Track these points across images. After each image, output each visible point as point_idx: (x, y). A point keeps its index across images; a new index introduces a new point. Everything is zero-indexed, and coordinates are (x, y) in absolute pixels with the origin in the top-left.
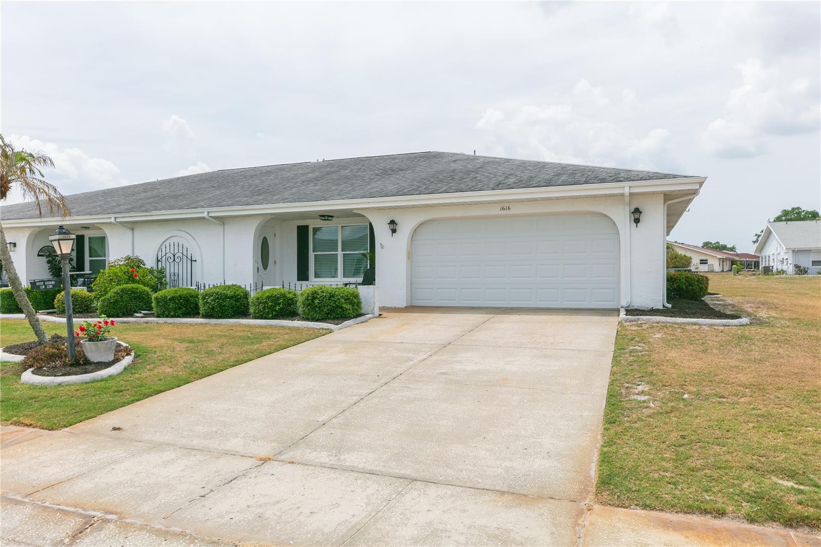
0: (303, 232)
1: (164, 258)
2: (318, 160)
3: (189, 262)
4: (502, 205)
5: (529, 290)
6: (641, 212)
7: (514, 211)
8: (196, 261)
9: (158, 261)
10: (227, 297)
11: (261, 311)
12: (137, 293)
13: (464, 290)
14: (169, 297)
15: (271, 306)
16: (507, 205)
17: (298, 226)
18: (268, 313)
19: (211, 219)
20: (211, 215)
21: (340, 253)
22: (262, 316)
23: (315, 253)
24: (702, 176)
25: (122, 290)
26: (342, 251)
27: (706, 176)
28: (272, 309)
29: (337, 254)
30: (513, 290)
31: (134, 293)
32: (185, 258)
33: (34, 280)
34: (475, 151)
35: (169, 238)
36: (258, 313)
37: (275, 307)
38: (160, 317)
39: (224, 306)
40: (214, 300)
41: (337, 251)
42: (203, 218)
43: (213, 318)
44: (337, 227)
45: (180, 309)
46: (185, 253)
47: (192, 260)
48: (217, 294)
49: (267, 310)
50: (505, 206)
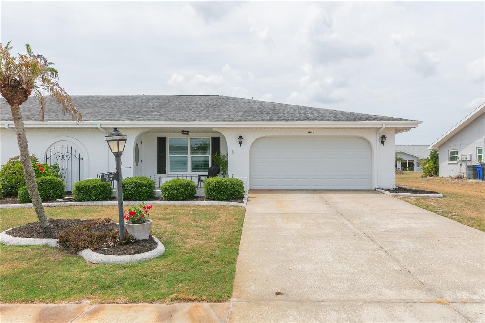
0: (162, 142)
1: (53, 157)
2: (139, 94)
3: (77, 160)
4: (310, 130)
5: (323, 180)
6: (386, 138)
7: (317, 133)
8: (82, 159)
9: (47, 159)
10: (143, 185)
11: (174, 195)
12: (55, 183)
13: (283, 180)
14: (91, 186)
15: (182, 191)
16: (311, 130)
17: (158, 137)
18: (180, 196)
19: (102, 129)
20: (103, 126)
21: (189, 156)
22: (174, 198)
23: (170, 156)
24: (420, 121)
25: (42, 181)
26: (191, 154)
27: (422, 121)
28: (183, 193)
29: (187, 157)
30: (313, 180)
31: (52, 183)
32: (73, 157)
33: (103, 174)
34: (253, 98)
35: (57, 142)
36: (170, 196)
37: (185, 192)
38: (81, 201)
39: (141, 192)
40: (133, 188)
41: (187, 154)
42: (97, 128)
43: (131, 200)
44: (188, 139)
45: (100, 194)
46: (73, 153)
47: (80, 159)
48: (136, 183)
49: (179, 194)
50: (311, 131)
